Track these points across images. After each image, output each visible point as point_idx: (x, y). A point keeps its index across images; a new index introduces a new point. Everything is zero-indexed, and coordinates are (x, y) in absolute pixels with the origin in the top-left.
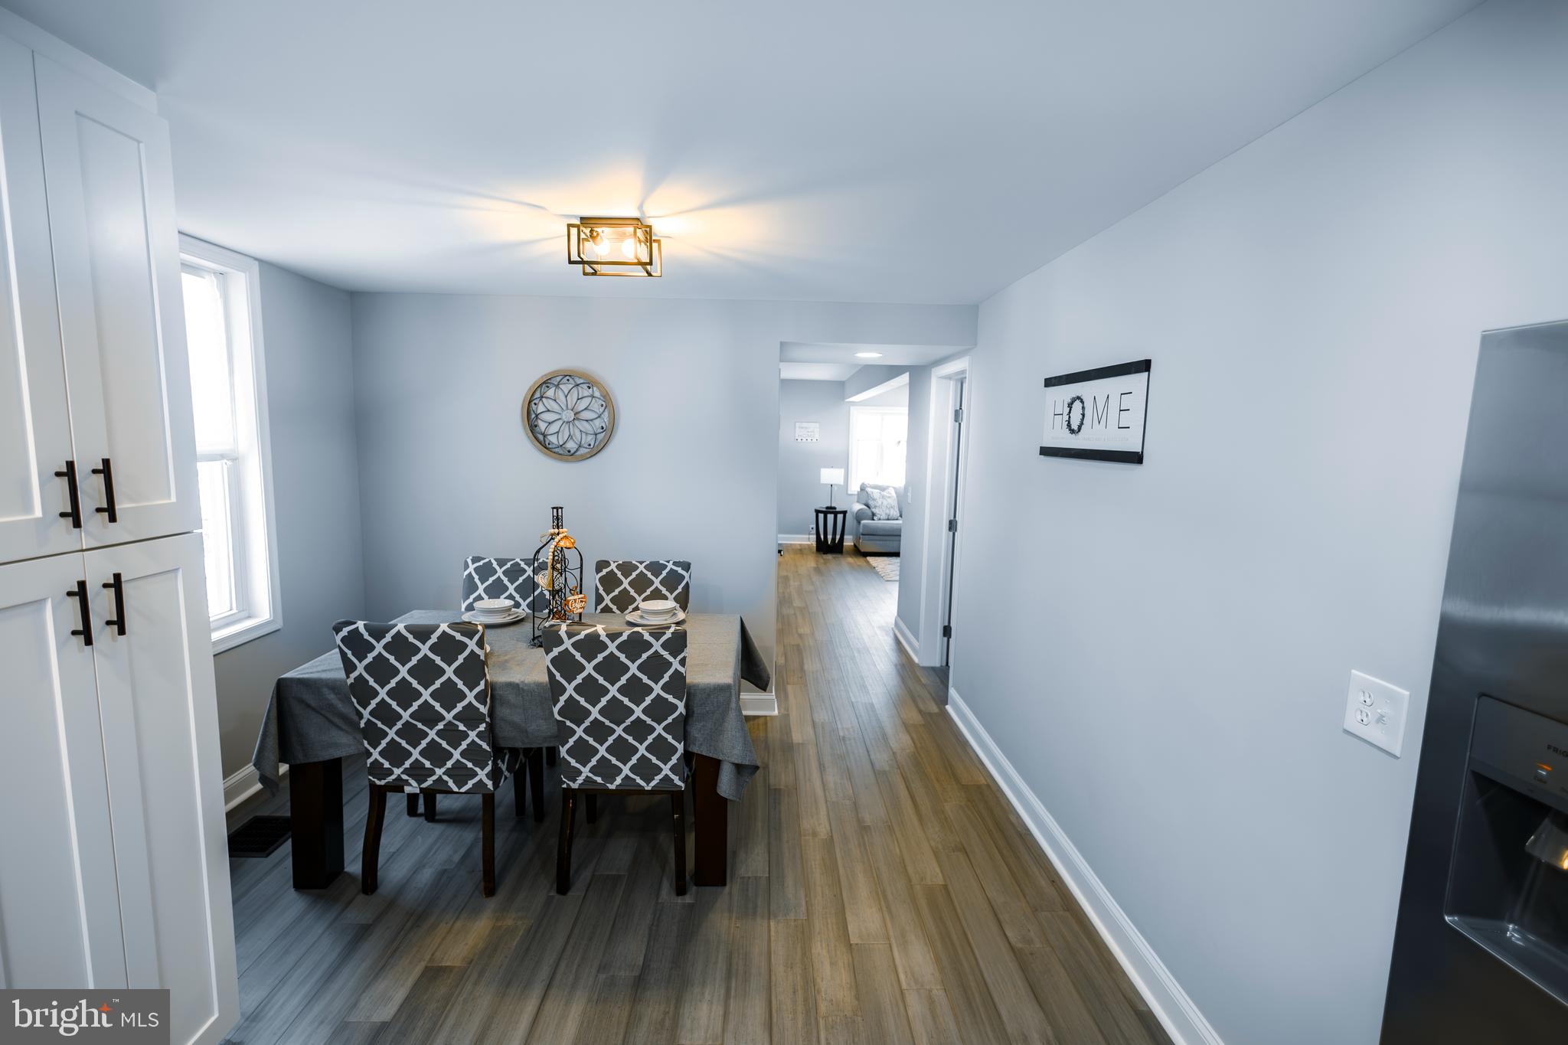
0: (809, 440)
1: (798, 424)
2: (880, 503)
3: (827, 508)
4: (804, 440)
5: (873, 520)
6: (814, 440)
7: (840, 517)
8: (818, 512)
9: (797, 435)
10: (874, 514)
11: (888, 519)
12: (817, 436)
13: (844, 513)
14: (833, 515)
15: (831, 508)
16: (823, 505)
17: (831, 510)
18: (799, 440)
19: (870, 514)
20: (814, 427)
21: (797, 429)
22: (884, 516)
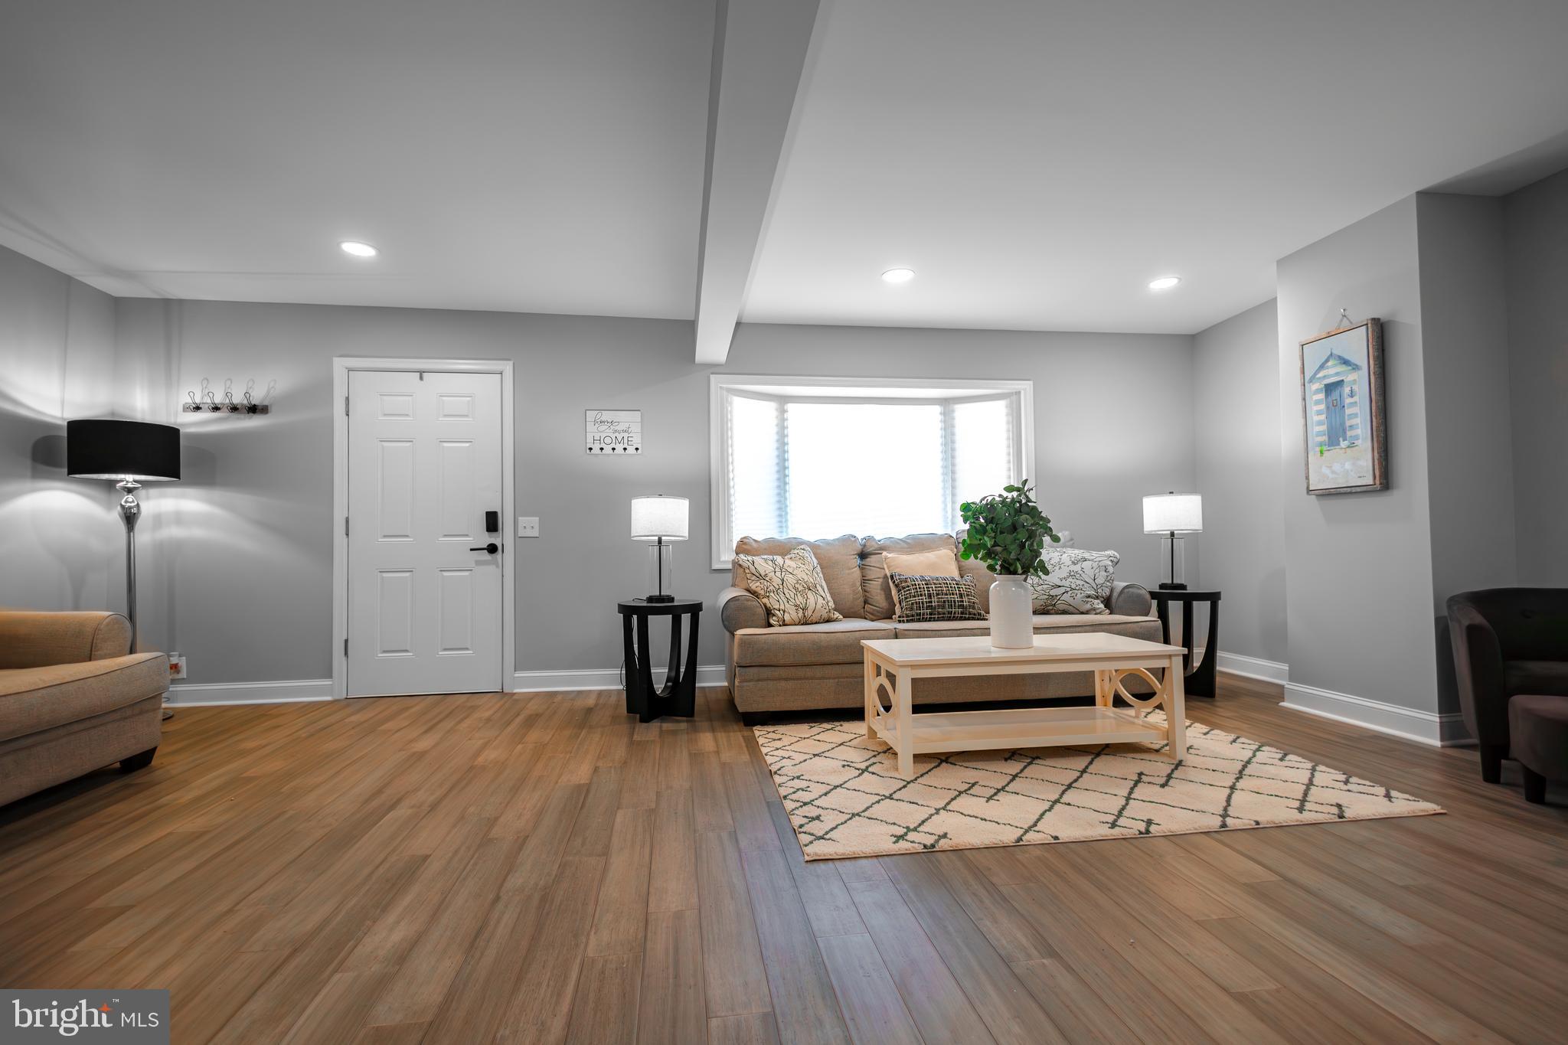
0: (619, 448)
1: (591, 415)
2: (777, 581)
3: (650, 599)
4: (608, 450)
5: (770, 625)
6: (631, 450)
7: (686, 619)
8: (627, 611)
9: (590, 440)
10: (769, 612)
11: (806, 624)
12: (637, 441)
13: (695, 609)
14: (668, 619)
15: (660, 599)
16: (640, 592)
17: (661, 604)
18: (596, 450)
19: (761, 611)
20: (630, 421)
21: (590, 427)
22: (791, 614)
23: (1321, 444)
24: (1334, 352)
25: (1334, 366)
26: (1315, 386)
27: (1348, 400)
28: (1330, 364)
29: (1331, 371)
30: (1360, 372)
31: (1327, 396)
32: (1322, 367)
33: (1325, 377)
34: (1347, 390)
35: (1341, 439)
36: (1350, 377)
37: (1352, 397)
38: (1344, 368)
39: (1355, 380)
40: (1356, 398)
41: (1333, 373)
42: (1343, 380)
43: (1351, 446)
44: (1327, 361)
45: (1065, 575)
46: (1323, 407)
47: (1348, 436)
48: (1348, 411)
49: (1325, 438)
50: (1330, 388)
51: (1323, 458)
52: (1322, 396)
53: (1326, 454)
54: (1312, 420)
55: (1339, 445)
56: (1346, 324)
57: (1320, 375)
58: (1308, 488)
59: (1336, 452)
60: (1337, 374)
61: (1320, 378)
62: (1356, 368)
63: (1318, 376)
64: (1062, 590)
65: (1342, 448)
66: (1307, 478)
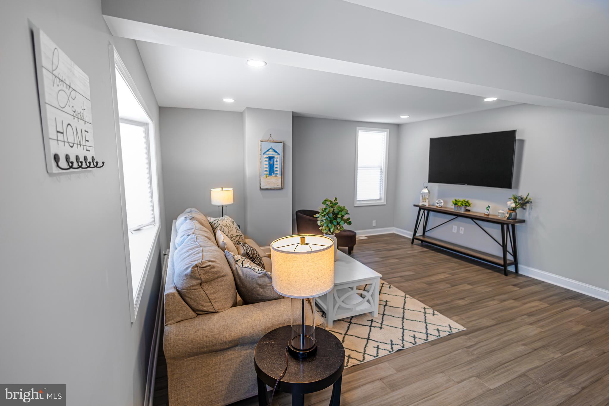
23: (266, 174)
24: (272, 147)
25: (272, 152)
26: (265, 156)
27: (275, 163)
28: (271, 150)
29: (270, 153)
30: (279, 156)
31: (269, 160)
32: (268, 151)
33: (269, 154)
34: (275, 160)
35: (273, 174)
36: (276, 156)
37: (277, 162)
38: (274, 153)
39: (278, 158)
40: (278, 163)
41: (271, 153)
42: (274, 157)
43: (276, 176)
44: (270, 149)
45: (235, 230)
46: (267, 163)
47: (275, 173)
48: (275, 166)
49: (268, 173)
50: (270, 158)
51: (267, 178)
52: (267, 160)
53: (268, 178)
54: (263, 166)
55: (272, 175)
56: (271, 139)
57: (267, 153)
58: (261, 187)
59: (271, 177)
60: (273, 154)
61: (267, 154)
62: (279, 154)
63: (266, 153)
64: (238, 238)
65: (273, 177)
66: (261, 184)
